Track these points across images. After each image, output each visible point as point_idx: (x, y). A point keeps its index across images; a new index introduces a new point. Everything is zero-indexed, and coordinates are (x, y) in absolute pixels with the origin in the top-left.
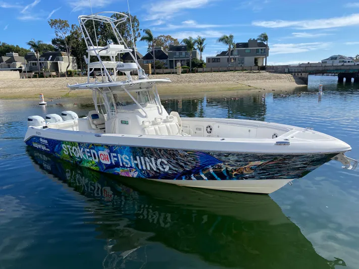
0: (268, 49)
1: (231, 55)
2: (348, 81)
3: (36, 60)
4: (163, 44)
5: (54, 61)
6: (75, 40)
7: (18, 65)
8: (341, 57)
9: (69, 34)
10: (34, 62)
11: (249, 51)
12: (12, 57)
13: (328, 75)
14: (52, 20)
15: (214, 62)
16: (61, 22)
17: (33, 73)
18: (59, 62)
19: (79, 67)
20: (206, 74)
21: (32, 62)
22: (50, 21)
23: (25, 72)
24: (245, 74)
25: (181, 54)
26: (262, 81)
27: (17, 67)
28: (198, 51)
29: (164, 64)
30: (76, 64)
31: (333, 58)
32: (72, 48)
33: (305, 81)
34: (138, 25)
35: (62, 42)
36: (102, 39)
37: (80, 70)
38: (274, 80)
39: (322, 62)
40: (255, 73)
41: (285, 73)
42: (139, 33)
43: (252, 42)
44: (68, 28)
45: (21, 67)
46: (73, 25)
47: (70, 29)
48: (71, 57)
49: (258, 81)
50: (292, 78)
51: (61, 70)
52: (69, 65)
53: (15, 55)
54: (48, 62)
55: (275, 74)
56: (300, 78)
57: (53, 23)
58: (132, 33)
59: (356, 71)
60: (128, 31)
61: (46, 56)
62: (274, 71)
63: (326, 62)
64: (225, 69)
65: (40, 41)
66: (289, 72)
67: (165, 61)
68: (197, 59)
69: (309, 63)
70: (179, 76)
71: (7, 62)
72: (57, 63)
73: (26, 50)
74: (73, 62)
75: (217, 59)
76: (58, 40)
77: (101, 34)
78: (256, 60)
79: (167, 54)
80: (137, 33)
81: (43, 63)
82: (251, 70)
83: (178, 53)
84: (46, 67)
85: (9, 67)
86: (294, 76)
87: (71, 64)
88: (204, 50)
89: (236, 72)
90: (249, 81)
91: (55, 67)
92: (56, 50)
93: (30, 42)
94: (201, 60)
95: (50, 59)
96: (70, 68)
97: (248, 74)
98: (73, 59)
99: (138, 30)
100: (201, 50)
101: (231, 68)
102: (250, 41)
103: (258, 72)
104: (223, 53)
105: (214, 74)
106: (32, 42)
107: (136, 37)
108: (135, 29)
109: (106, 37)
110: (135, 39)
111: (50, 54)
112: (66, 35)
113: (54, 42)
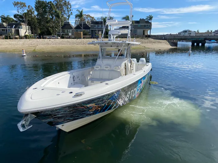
0: (152, 25)
2: (198, 45)
5: (17, 29)
6: (30, 16)
8: (190, 31)
9: (26, 11)
10: (3, 29)
11: (140, 26)
13: (183, 41)
14: (15, 2)
16: (21, 4)
17: (4, 36)
18: (20, 29)
19: (32, 33)
21: (2, 29)
22: (14, 2)
24: (139, 40)
25: (98, 26)
26: (151, 44)
29: (88, 32)
30: (30, 31)
31: (185, 31)
32: (28, 20)
33: (176, 44)
34: (71, 7)
35: (21, 17)
36: (49, 15)
37: (33, 35)
38: (157, 44)
39: (179, 34)
40: (145, 39)
41: (163, 40)
42: (71, 13)
43: (142, 21)
44: (26, 8)
46: (29, 6)
47: (27, 8)
48: (27, 27)
49: (149, 44)
50: (167, 42)
51: (21, 34)
52: (26, 31)
54: (13, 29)
55: (157, 40)
56: (172, 43)
57: (16, 4)
58: (66, 12)
59: (202, 39)
60: (64, 11)
62: (156, 38)
63: (181, 34)
65: (8, 16)
66: (165, 39)
67: (88, 30)
69: (171, 34)
72: (19, 30)
74: (28, 29)
76: (18, 15)
77: (49, 12)
78: (144, 31)
79: (90, 26)
81: (9, 30)
82: (143, 37)
83: (96, 26)
86: (169, 41)
87: (27, 31)
90: (143, 44)
93: (2, 16)
95: (14, 27)
96: (27, 34)
97: (141, 40)
98: (28, 27)
99: (71, 10)
102: (140, 19)
103: (147, 39)
105: (121, 39)
106: (3, 16)
107: (69, 15)
108: (69, 10)
109: (52, 15)
110: (69, 16)
111: (14, 24)
112: (24, 12)
113: (15, 16)
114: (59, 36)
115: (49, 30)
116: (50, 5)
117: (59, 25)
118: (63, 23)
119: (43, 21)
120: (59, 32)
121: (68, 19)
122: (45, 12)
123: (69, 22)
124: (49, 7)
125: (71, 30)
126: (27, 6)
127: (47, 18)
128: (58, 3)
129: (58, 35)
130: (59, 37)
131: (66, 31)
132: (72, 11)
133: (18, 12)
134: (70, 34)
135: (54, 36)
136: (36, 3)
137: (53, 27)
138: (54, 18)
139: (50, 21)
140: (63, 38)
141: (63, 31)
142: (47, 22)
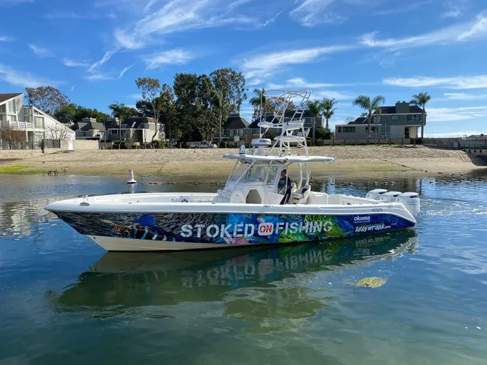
1: (371, 123)
3: (117, 127)
4: (274, 108)
5: (138, 129)
7: (96, 132)
10: (114, 129)
11: (396, 118)
12: (90, 123)
15: (346, 131)
17: (113, 143)
18: (144, 129)
19: (167, 137)
20: (337, 147)
21: (112, 129)
23: (102, 141)
24: (394, 149)
26: (420, 159)
27: (94, 136)
28: (323, 117)
30: (164, 133)
32: (161, 112)
34: (244, 84)
35: (149, 106)
36: (200, 101)
37: (168, 140)
40: (409, 147)
41: (454, 149)
42: (245, 95)
45: (98, 135)
46: (165, 85)
47: (160, 89)
48: (159, 124)
49: (416, 159)
51: (145, 140)
52: (156, 133)
53: (93, 120)
54: (131, 129)
55: (439, 150)
56: (479, 156)
57: (141, 82)
58: (235, 94)
60: (231, 92)
61: (128, 122)
64: (365, 141)
66: (459, 148)
68: (322, 128)
70: (300, 150)
71: (83, 129)
72: (142, 131)
73: (104, 115)
74: (160, 130)
75: (351, 127)
76: (144, 103)
77: (199, 96)
78: (407, 130)
80: (242, 94)
81: (124, 131)
82: (402, 144)
84: (128, 136)
85: (85, 136)
86: (469, 153)
87: (158, 132)
88: (332, 116)
89: (381, 146)
91: (139, 136)
92: (140, 115)
94: (327, 129)
95: (133, 125)
96: (156, 138)
97: (398, 149)
98: (161, 126)
99: (243, 90)
100: (328, 116)
101: (371, 141)
103: (412, 147)
104: (359, 121)
105: (349, 148)
106: (116, 105)
107: (240, 100)
108: (240, 90)
109: (205, 100)
110: (239, 102)
111: (134, 120)
112: (155, 97)
113: (139, 105)
114: (215, 142)
115: (198, 130)
116: (203, 81)
117: (219, 121)
118: (227, 117)
119: (187, 113)
120: (218, 135)
121: (238, 108)
122: (192, 95)
123: (238, 115)
124: (201, 85)
125: (241, 131)
126: (161, 86)
127: (195, 107)
128: (219, 77)
129: (214, 139)
130: (215, 146)
131: (232, 132)
132: (245, 91)
133: (144, 97)
134: (237, 139)
135: (205, 143)
136: (177, 80)
137: (206, 125)
138: (209, 107)
139: (200, 113)
140: (222, 146)
141: (226, 133)
142: (195, 116)
